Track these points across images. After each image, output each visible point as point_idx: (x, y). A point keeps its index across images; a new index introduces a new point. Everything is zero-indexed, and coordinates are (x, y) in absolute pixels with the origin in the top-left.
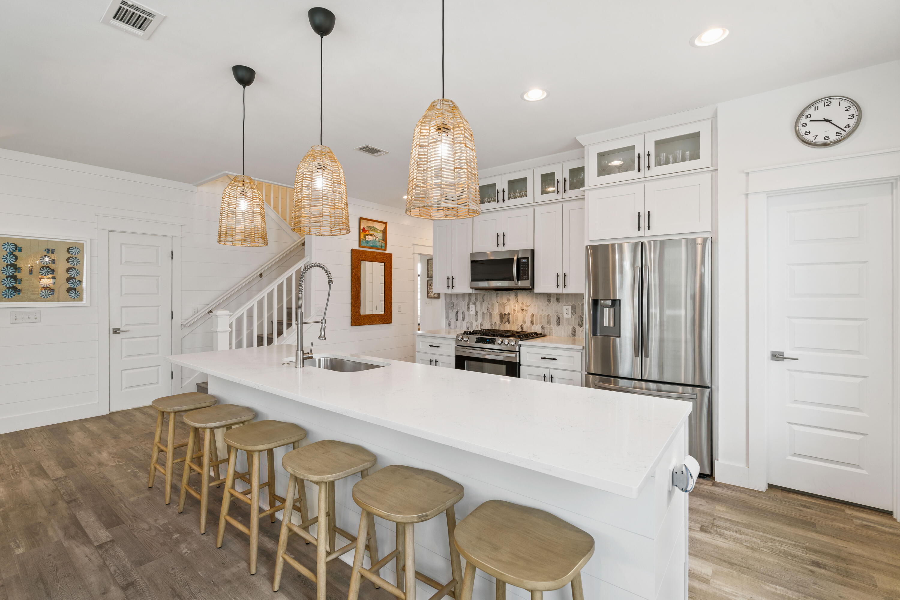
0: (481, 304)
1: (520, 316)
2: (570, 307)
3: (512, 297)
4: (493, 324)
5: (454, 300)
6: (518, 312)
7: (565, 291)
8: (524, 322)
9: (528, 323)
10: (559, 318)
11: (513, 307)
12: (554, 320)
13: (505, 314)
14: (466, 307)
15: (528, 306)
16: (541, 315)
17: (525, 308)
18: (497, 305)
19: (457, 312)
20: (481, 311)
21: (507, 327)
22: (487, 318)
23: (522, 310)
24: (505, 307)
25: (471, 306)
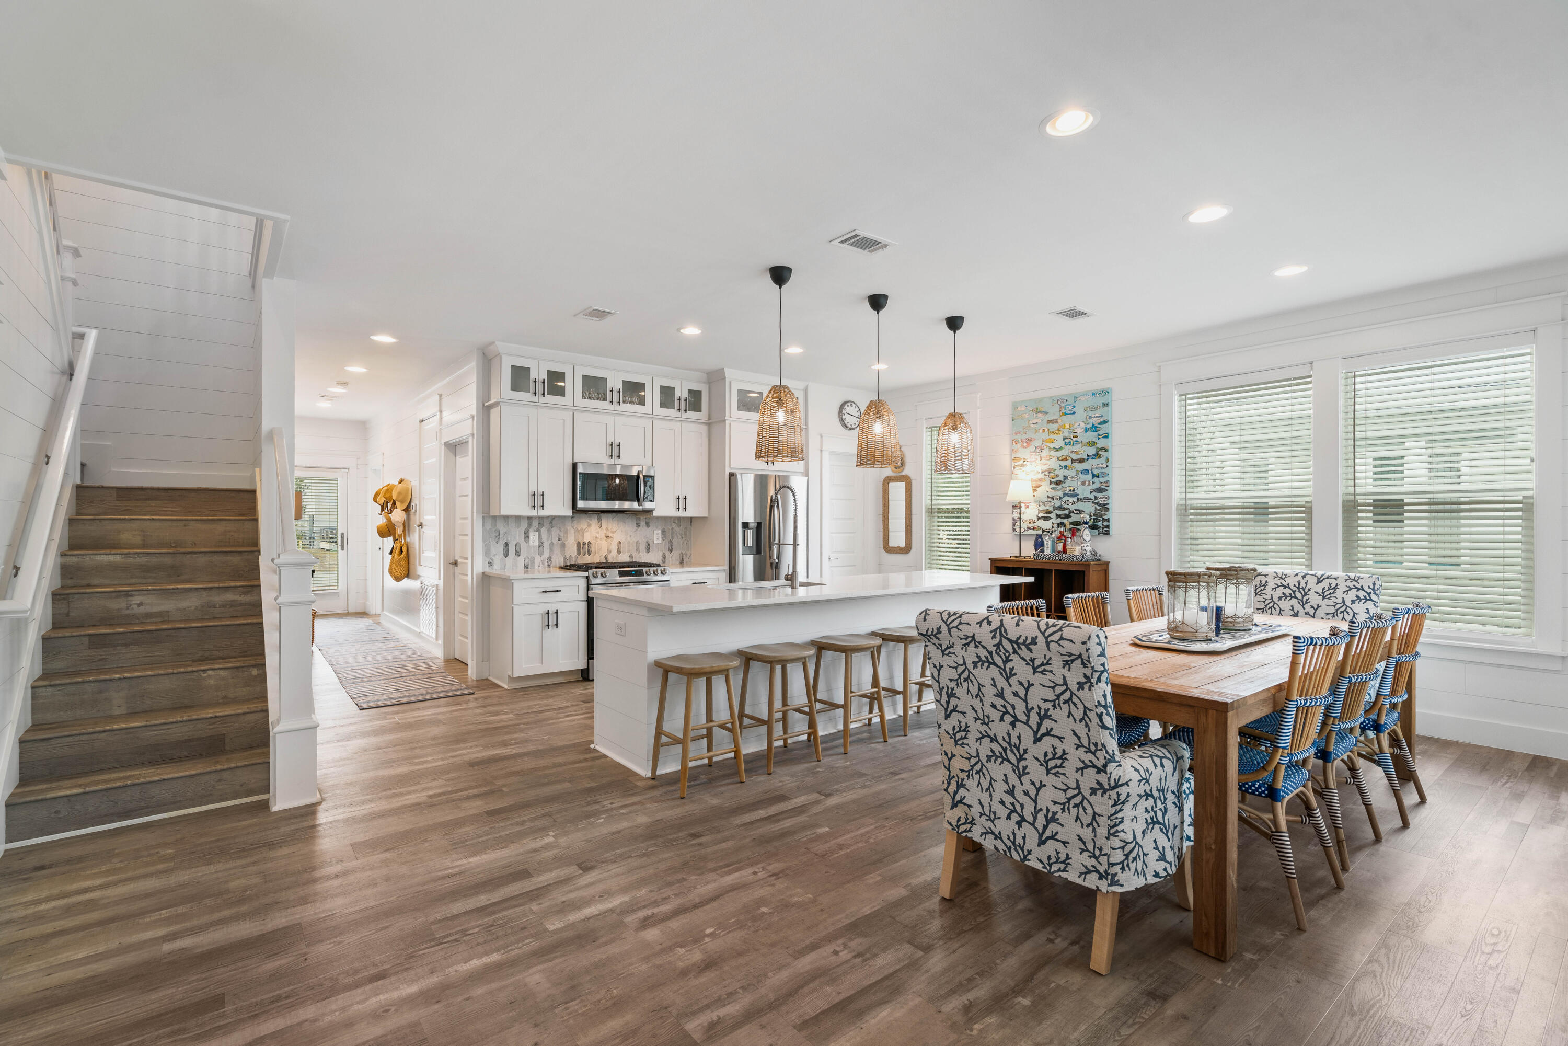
0: (549, 531)
1: (604, 544)
2: (660, 532)
3: (594, 521)
4: (567, 557)
5: (501, 526)
6: (601, 539)
7: (685, 515)
8: (609, 552)
9: (614, 552)
10: (648, 544)
11: (594, 533)
12: (643, 547)
13: (584, 544)
14: (523, 536)
15: (613, 532)
16: (629, 542)
17: (610, 535)
18: (572, 531)
19: (506, 545)
20: (548, 540)
21: (587, 559)
22: (557, 550)
23: (607, 537)
24: (585, 534)
25: (531, 534)
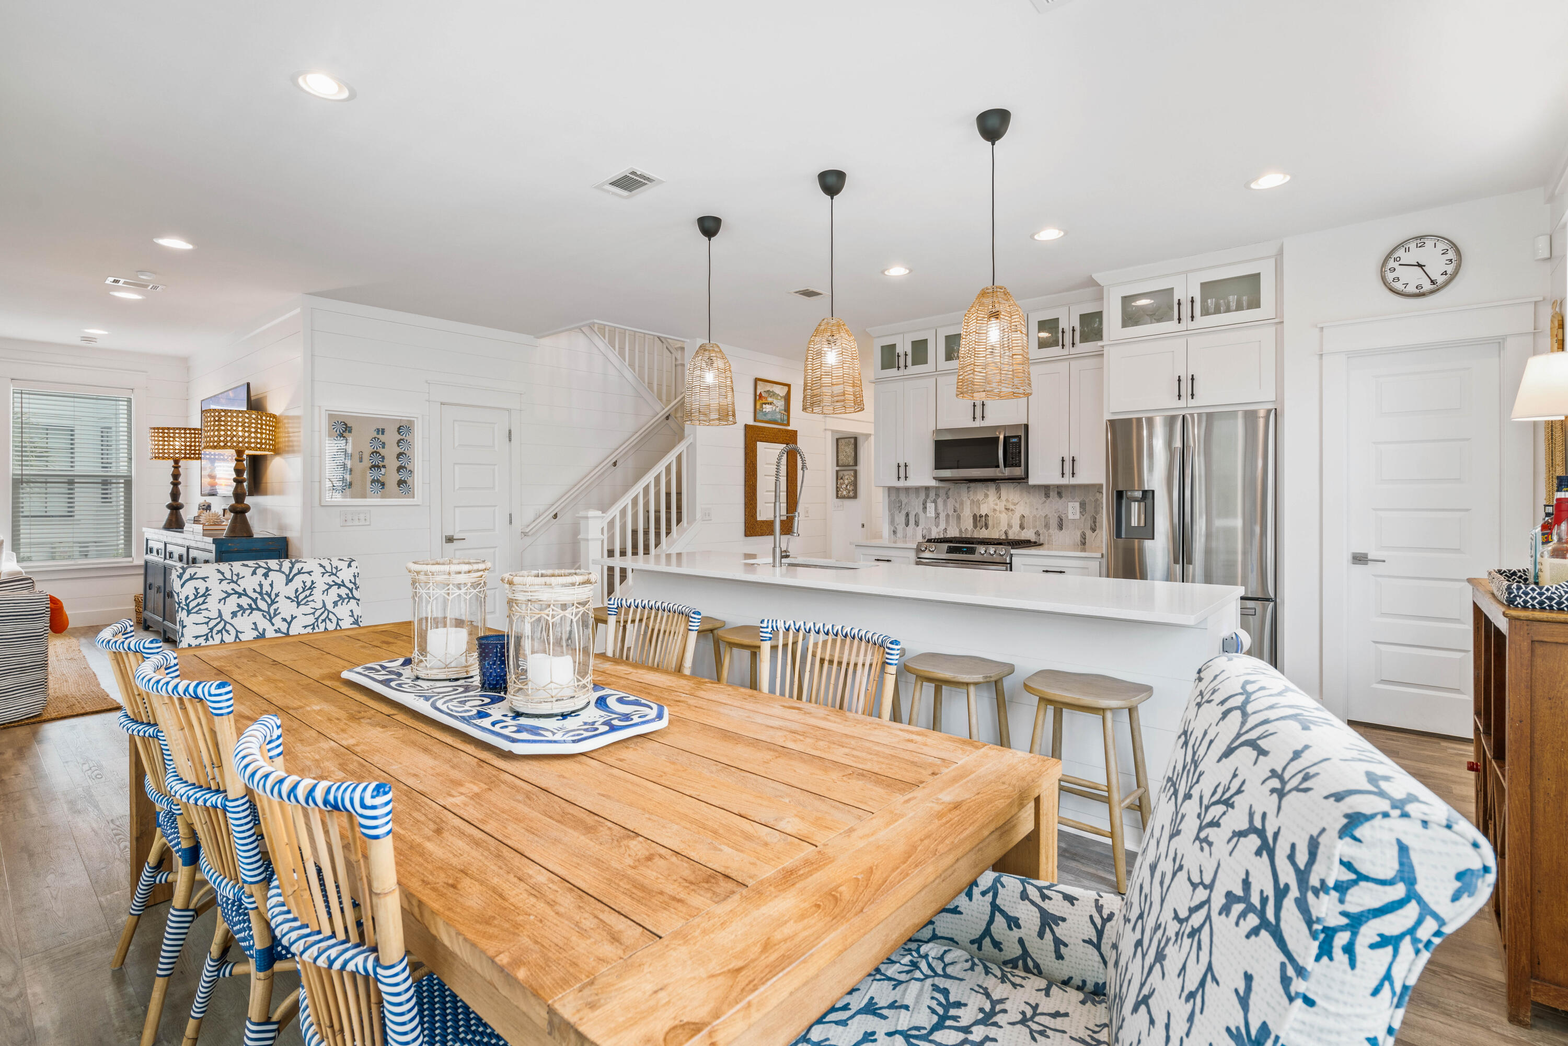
0: (945, 502)
1: (1004, 518)
2: (1077, 505)
3: (992, 491)
4: (965, 529)
5: (903, 497)
6: (1000, 512)
7: (1073, 481)
8: (1010, 526)
9: (1016, 528)
10: (1061, 520)
11: (992, 506)
12: (1054, 522)
13: (981, 516)
14: (921, 506)
15: (1015, 504)
16: (1035, 516)
17: (1012, 507)
18: (968, 502)
19: (907, 515)
20: (944, 511)
21: (984, 534)
22: (953, 522)
24: (982, 506)
25: (928, 505)
